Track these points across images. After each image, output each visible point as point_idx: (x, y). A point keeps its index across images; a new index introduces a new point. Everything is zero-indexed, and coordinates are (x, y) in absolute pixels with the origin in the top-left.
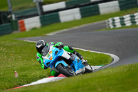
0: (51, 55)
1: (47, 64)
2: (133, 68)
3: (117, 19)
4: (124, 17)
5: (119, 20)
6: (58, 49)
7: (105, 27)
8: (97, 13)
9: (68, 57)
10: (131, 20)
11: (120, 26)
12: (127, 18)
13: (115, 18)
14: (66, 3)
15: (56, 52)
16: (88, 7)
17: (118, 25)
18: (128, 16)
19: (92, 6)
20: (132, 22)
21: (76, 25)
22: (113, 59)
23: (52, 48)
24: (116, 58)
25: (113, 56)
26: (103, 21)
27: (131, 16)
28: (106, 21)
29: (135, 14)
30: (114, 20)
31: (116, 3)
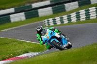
0: (48, 35)
1: (45, 41)
2: (61, 54)
3: (51, 20)
4: (56, 18)
5: (52, 21)
6: (52, 32)
8: (37, 15)
9: (58, 36)
10: (60, 20)
12: (58, 19)
13: (49, 19)
14: (15, 9)
15: (51, 33)
16: (31, 11)
17: (51, 25)
18: (59, 17)
19: (33, 11)
20: (61, 22)
21: (22, 24)
23: (48, 31)
26: (40, 22)
27: (61, 18)
28: (43, 21)
29: (63, 17)
30: (48, 21)
31: (50, 8)
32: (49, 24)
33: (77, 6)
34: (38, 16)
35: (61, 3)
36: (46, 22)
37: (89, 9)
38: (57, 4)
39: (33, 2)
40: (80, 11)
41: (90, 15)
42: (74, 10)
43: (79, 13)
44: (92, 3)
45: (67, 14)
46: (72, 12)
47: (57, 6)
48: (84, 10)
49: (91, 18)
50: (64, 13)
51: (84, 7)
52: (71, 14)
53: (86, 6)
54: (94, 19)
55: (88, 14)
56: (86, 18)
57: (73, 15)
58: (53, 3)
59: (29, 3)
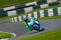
0: (32, 22)
1: (30, 26)
3: (16, 18)
4: (19, 17)
7: (10, 22)
10: (22, 18)
11: (17, 21)
16: (3, 13)
17: (16, 21)
20: (22, 20)
22: (14, 36)
23: (32, 20)
24: (15, 35)
25: (13, 34)
27: (22, 17)
28: (11, 19)
29: (23, 16)
30: (14, 19)
31: (15, 11)
32: (14, 21)
33: (32, 10)
34: (7, 16)
35: (22, 8)
36: (13, 19)
37: (40, 11)
38: (20, 8)
39: (5, 7)
40: (34, 13)
41: (40, 15)
42: (30, 12)
43: (33, 14)
44: (41, 8)
45: (26, 15)
46: (29, 13)
47: (19, 10)
48: (36, 12)
49: (40, 17)
50: (24, 14)
51: (36, 10)
52: (28, 15)
53: (38, 9)
54: (42, 18)
55: (39, 14)
56: (37, 17)
57: (30, 15)
58: (17, 8)
59: (2, 8)
